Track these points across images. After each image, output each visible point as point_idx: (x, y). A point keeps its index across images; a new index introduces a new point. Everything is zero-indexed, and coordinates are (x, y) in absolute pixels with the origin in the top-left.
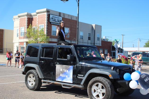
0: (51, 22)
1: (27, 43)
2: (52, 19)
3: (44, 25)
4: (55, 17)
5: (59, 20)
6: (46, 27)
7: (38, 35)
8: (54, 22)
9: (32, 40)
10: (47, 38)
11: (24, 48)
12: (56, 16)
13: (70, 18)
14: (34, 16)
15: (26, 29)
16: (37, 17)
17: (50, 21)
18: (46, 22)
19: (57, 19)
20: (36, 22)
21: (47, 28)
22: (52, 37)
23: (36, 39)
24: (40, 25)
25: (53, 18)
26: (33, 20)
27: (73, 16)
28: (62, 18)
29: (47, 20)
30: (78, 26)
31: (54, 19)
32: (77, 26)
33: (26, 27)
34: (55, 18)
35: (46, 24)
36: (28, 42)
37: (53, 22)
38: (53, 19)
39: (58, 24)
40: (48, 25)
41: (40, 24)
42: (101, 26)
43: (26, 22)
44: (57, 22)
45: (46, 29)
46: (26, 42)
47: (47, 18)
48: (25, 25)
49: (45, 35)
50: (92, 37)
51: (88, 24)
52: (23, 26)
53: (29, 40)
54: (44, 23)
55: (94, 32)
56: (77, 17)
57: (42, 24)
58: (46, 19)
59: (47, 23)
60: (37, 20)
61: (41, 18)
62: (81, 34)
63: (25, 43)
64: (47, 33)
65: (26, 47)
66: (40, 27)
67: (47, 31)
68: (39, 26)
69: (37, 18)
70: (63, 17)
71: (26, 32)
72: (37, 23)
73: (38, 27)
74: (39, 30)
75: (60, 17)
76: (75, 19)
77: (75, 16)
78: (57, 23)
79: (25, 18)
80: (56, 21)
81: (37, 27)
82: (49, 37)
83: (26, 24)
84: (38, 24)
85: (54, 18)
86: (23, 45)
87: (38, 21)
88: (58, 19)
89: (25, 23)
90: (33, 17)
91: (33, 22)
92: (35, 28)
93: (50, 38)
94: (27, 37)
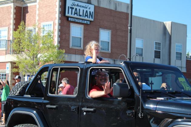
0: (68, 17)
1: (13, 63)
2: (70, 10)
3: (52, 23)
4: (78, 5)
5: (87, 11)
6: (57, 27)
7: (39, 46)
8: (76, 16)
9: (26, 59)
10: (59, 53)
11: (5, 75)
12: (80, 4)
13: (112, 8)
14: (30, 3)
15: (11, 32)
16: (36, 5)
17: (67, 14)
18: (57, 15)
19: (82, 9)
20: (34, 17)
21: (60, 31)
22: (70, 51)
23: (35, 56)
24: (43, 24)
25: (72, 8)
26: (28, 12)
27: (120, 3)
28: (95, 7)
29: (60, 13)
30: (131, 27)
31: (76, 9)
32: (129, 25)
33: (12, 27)
34: (78, 8)
35: (57, 21)
36: (15, 63)
37: (73, 16)
38: (74, 10)
39: (85, 22)
40: (61, 25)
41: (44, 21)
42: (185, 26)
43: (12, 16)
44: (82, 17)
45: (56, 34)
46: (11, 62)
47: (60, 7)
48: (10, 24)
49: (54, 47)
50: (164, 52)
51: (154, 21)
52: (4, 26)
53: (18, 58)
54: (52, 20)
55: (168, 39)
56: (128, 4)
57: (47, 21)
58: (57, 9)
59: (60, 19)
60: (37, 12)
61: (46, 6)
62: (138, 43)
63: (9, 65)
64: (59, 42)
65: (10, 75)
66: (44, 28)
67: (60, 36)
68: (42, 27)
69: (38, 7)
70: (96, 5)
71: (11, 38)
72: (37, 18)
73: (39, 29)
74: (42, 35)
75: (90, 5)
76: (124, 10)
77: (125, 3)
78: (82, 20)
79: (9, 7)
80: (81, 14)
81: (37, 29)
82: (64, 51)
83: (12, 21)
84: (38, 20)
85: (75, 7)
86: (5, 68)
87: (39, 15)
88: (85, 10)
89: (10, 19)
90: (28, 5)
91: (27, 16)
92: (31, 31)
93: (65, 53)
94: (14, 52)
